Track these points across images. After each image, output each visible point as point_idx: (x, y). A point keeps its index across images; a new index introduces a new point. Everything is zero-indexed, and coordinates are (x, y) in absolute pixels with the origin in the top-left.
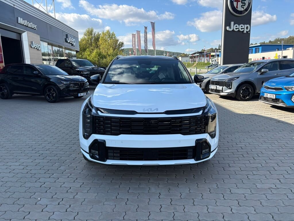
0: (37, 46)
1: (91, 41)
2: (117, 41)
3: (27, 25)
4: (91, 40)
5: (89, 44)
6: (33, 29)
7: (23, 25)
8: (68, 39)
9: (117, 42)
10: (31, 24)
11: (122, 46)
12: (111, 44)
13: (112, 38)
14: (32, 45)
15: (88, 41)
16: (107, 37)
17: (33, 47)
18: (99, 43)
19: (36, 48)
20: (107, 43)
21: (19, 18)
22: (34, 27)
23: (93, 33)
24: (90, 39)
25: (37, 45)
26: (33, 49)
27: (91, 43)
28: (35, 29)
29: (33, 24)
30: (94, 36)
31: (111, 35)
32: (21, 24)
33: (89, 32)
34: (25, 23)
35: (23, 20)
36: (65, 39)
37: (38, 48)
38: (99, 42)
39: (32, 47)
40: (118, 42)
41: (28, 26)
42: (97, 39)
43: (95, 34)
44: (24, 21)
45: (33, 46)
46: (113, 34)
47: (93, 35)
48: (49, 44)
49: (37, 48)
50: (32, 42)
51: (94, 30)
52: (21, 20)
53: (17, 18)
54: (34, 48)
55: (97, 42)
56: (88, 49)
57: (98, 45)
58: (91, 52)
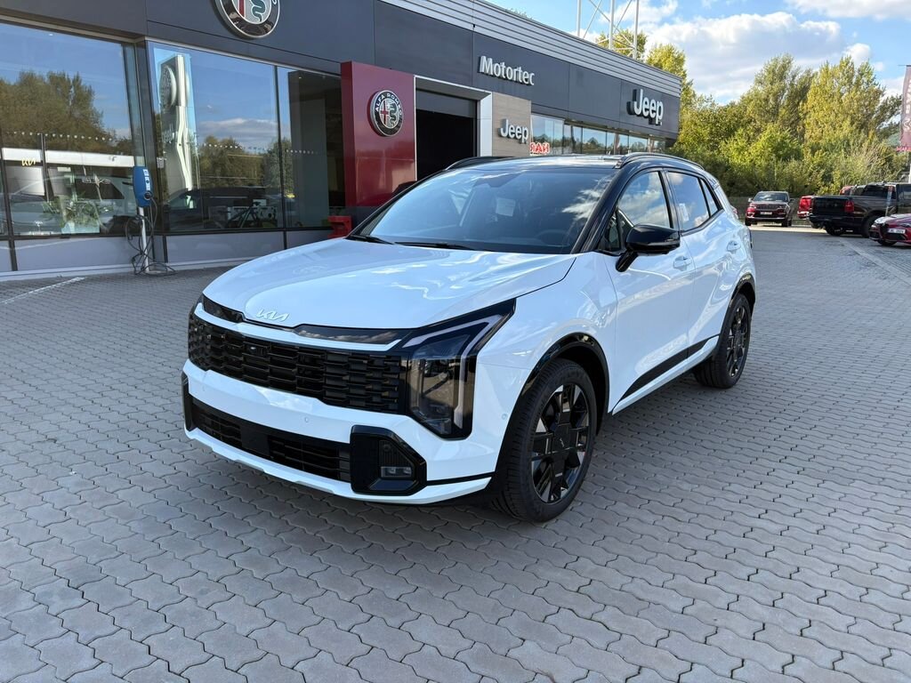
0: (517, 132)
1: (776, 100)
2: (879, 93)
3: (505, 75)
4: (776, 97)
5: (768, 112)
6: (523, 83)
7: (494, 76)
8: (635, 103)
9: (876, 99)
10: (517, 72)
11: (893, 113)
12: (850, 107)
13: (858, 84)
14: (502, 129)
15: (766, 100)
16: (836, 85)
17: (504, 135)
18: (805, 107)
19: (512, 136)
20: (835, 105)
21: (484, 59)
22: (524, 78)
23: (789, 73)
24: (774, 95)
25: (518, 127)
26: (505, 141)
27: (777, 106)
28: (529, 85)
29: (523, 70)
30: (792, 85)
31: (857, 74)
32: (487, 74)
33: (773, 71)
34: (500, 69)
35: (494, 63)
36: (629, 104)
37: (519, 137)
38: (805, 101)
39: (501, 136)
40: (882, 99)
41: (506, 79)
42: (801, 94)
43: (794, 77)
44: (497, 64)
45: (504, 131)
46: (865, 72)
47: (787, 82)
48: (567, 122)
49: (515, 138)
50: (504, 122)
51: (795, 64)
52: (487, 65)
53: (480, 58)
54: (508, 137)
55: (798, 103)
56: (740, 131)
57: (801, 115)
58: (749, 140)
